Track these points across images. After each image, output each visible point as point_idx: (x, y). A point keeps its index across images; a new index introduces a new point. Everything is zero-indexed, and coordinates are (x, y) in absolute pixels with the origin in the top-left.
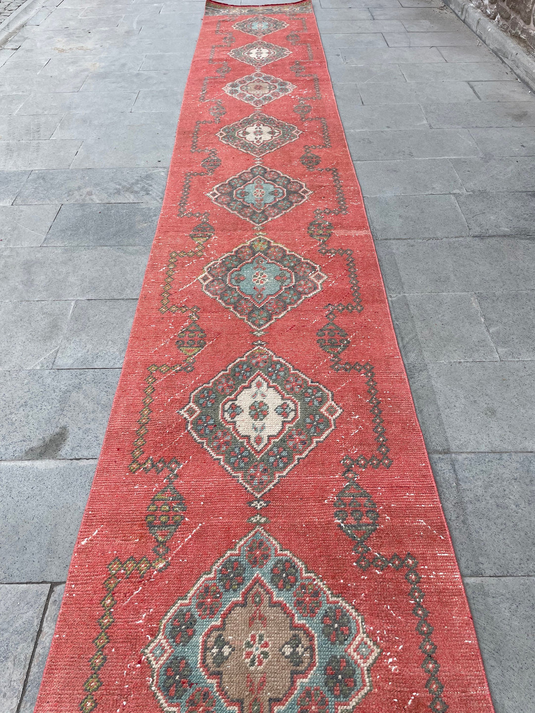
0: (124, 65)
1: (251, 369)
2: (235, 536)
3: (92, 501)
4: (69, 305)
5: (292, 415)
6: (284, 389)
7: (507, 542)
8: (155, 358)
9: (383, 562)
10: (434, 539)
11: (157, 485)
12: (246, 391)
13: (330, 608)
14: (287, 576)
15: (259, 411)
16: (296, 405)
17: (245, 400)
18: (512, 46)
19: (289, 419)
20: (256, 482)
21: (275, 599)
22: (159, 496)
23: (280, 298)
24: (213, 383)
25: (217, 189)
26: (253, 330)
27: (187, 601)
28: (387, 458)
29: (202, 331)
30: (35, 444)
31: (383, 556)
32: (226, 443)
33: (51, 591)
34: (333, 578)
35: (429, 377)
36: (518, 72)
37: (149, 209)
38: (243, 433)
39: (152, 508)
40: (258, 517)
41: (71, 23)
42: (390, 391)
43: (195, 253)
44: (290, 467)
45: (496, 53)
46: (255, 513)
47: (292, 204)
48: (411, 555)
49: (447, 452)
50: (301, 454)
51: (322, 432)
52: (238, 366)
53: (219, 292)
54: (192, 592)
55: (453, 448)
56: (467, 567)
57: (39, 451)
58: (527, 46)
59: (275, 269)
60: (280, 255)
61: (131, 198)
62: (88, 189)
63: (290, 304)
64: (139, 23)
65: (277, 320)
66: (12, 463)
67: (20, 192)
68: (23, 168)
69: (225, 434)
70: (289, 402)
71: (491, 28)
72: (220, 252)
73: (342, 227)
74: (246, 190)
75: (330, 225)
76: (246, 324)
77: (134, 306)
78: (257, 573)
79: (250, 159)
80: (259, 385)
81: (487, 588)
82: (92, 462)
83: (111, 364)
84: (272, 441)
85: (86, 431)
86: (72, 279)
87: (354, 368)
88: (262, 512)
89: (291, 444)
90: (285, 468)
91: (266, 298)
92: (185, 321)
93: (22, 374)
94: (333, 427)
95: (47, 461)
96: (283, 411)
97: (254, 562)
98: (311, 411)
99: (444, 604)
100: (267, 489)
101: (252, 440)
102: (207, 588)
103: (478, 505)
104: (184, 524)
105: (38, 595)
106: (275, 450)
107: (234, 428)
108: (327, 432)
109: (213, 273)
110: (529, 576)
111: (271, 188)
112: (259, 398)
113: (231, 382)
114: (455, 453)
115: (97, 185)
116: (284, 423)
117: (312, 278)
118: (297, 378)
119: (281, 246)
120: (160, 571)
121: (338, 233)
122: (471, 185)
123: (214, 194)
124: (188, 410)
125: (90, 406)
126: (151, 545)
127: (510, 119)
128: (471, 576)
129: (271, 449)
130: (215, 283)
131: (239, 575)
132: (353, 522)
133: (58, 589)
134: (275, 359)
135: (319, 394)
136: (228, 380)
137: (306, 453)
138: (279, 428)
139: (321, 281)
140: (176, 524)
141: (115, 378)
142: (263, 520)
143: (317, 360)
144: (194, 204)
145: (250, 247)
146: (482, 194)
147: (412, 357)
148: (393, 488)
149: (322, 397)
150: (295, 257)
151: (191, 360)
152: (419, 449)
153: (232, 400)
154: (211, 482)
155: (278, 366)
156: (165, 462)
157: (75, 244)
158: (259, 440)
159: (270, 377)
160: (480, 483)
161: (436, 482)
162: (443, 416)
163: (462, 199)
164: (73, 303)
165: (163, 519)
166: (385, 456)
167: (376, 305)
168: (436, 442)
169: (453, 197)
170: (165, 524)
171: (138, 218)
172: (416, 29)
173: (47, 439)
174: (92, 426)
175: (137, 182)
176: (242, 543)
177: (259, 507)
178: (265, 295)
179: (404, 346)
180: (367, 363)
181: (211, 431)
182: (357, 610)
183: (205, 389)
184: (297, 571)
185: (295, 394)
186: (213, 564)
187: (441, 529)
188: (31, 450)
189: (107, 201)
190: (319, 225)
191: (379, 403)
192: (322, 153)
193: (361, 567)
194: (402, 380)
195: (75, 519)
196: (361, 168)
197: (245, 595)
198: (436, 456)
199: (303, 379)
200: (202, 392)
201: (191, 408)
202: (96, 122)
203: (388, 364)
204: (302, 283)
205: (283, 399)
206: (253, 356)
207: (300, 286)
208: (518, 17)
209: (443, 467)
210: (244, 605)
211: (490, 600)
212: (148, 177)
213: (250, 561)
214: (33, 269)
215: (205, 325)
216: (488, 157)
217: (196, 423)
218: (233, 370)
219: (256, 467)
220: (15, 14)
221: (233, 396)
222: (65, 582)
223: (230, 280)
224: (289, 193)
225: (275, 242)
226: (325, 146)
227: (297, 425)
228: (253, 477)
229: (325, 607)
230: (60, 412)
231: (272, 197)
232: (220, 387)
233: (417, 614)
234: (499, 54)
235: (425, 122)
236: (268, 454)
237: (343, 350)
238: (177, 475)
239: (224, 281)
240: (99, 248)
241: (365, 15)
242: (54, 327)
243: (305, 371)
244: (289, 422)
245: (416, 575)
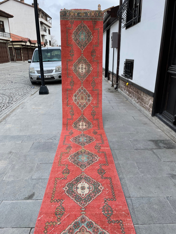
0: (50, 112)
1: (81, 178)
2: (77, 216)
3: (41, 209)
4: (36, 165)
5: (91, 189)
6: (89, 183)
7: (144, 217)
8: (57, 176)
9: (114, 221)
10: (126, 216)
11: (57, 205)
12: (80, 184)
13: (101, 232)
14: (90, 225)
15: (83, 188)
16: (92, 187)
17: (80, 186)
18: (142, 109)
19: (91, 190)
20: (82, 204)
21: (87, 230)
22: (58, 208)
23: (88, 162)
24: (72, 182)
25: (72, 139)
26: (82, 170)
27: (66, 231)
28: (115, 199)
29: (69, 170)
30: (27, 196)
31: (114, 220)
32: (75, 196)
33: (31, 229)
34: (102, 225)
35: (125, 180)
36: (144, 114)
37: (56, 143)
38: (79, 193)
39: (56, 210)
40: (83, 212)
41: (36, 103)
42: (115, 183)
43: (67, 152)
44: (91, 201)
45: (139, 110)
46: (82, 211)
47: (91, 142)
48: (121, 220)
49: (130, 197)
50: (94, 198)
51: (99, 193)
52: (78, 178)
53: (73, 161)
54: (67, 229)
55: (131, 196)
56: (135, 223)
57: (27, 198)
58: (146, 109)
59: (87, 156)
60: (88, 153)
61: (51, 141)
62: (41, 139)
63: (91, 164)
64: (53, 103)
65: (88, 167)
66: (21, 201)
67: (23, 140)
68: (24, 134)
69: (74, 194)
70: (90, 186)
71: (137, 105)
72: (73, 153)
73: (103, 147)
74: (80, 139)
75: (100, 146)
76: (80, 168)
77: (52, 165)
78: (83, 225)
79: (80, 132)
80: (83, 182)
81: (139, 227)
82: (41, 200)
83: (46, 178)
84: (86, 195)
85: (40, 193)
86: (36, 159)
87: (107, 178)
88: (84, 211)
89: (91, 196)
90: (90, 201)
91: (85, 163)
92: (65, 168)
93: (23, 180)
94: (102, 192)
95: (30, 200)
96: (89, 188)
97: (82, 222)
98: (96, 188)
99: (129, 231)
100: (85, 206)
101: (81, 195)
102: (70, 229)
103: (137, 209)
104: (65, 214)
105: (28, 230)
106: (87, 197)
107: (77, 192)
108: (100, 193)
109: (71, 157)
110: (150, 224)
111: (86, 138)
112: (83, 185)
113: (76, 182)
114: (132, 197)
115: (43, 138)
116: (89, 191)
117: (96, 158)
118: (92, 180)
119: (88, 151)
120: (59, 224)
121: (102, 148)
122: (134, 138)
123: (72, 140)
124: (65, 188)
125: (41, 187)
126: (56, 219)
127: (143, 124)
128: (136, 225)
129: (86, 197)
130: (72, 159)
131: (78, 225)
132: (107, 213)
133: (33, 229)
134: (87, 176)
135: (98, 184)
136: (75, 181)
137: (95, 198)
138: (88, 192)
139: (98, 159)
140: (63, 214)
141: (47, 181)
142: (84, 213)
143: (97, 176)
144: (67, 142)
145: (81, 151)
146: (136, 140)
147: (121, 176)
148: (116, 205)
149: (99, 185)
150: (92, 153)
151: (66, 176)
152: (123, 196)
153: (76, 186)
154: (71, 205)
155: (88, 178)
156: (59, 200)
157: (37, 151)
158: (83, 195)
159: (86, 180)
160: (138, 204)
161: (127, 204)
162: (129, 189)
163: (132, 141)
164: (36, 164)
165: (59, 213)
166: (114, 198)
167: (112, 164)
168: (127, 195)
169: (129, 141)
170: (60, 214)
171: (53, 145)
172: (120, 105)
173: (30, 195)
174: (41, 192)
175: (53, 137)
176: (79, 218)
177: (83, 210)
178: (84, 162)
179: (119, 173)
180: (110, 177)
181: (71, 193)
182: (108, 232)
183: (69, 183)
184: (93, 224)
185: (92, 184)
186: (72, 223)
187: (128, 214)
188: (26, 198)
189: (45, 141)
190: (98, 146)
191: (113, 186)
192: (98, 131)
193: (109, 223)
194: (118, 181)
195: (37, 214)
196: (107, 134)
197: (80, 230)
198: (127, 198)
199: (94, 181)
200: (69, 184)
201: (66, 188)
202: (43, 124)
203: (115, 177)
204: (94, 159)
205: (89, 185)
206: (81, 176)
207: (93, 160)
208: (143, 103)
209: (129, 201)
210: (80, 232)
211: (140, 230)
212: (55, 136)
213: (81, 222)
214: (26, 157)
215: (69, 169)
216: (137, 132)
217: (67, 191)
218: (77, 179)
219: (82, 201)
220: (21, 100)
221: (76, 185)
222: (34, 228)
223: (76, 159)
224: (90, 139)
225: (87, 150)
226: (99, 130)
227: (93, 191)
228: (82, 203)
229: (100, 232)
230: (33, 189)
231: (86, 140)
232: (73, 183)
233: (123, 233)
234: (140, 110)
235: (122, 125)
236: (85, 198)
237: (104, 174)
238: (62, 203)
239: (74, 159)
240: (43, 152)
241: (108, 102)
242: (32, 170)
243: (95, 179)
244: (91, 191)
245: (122, 224)
